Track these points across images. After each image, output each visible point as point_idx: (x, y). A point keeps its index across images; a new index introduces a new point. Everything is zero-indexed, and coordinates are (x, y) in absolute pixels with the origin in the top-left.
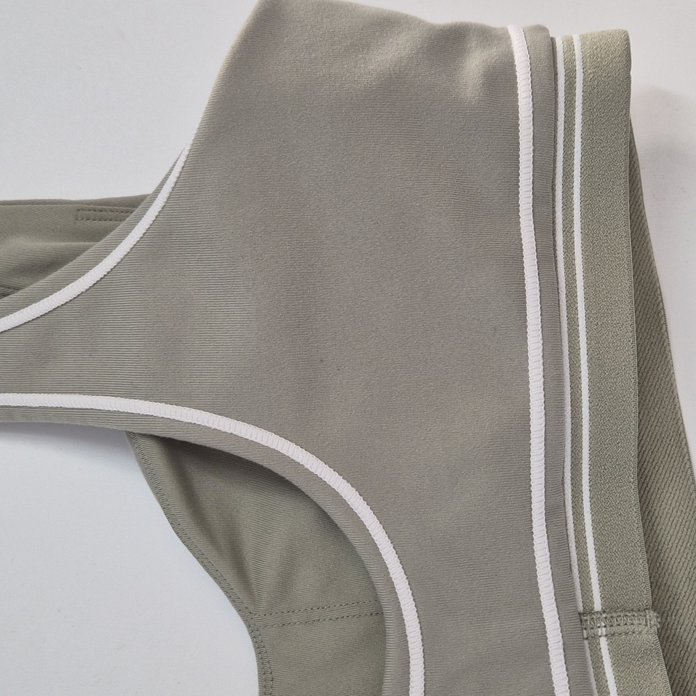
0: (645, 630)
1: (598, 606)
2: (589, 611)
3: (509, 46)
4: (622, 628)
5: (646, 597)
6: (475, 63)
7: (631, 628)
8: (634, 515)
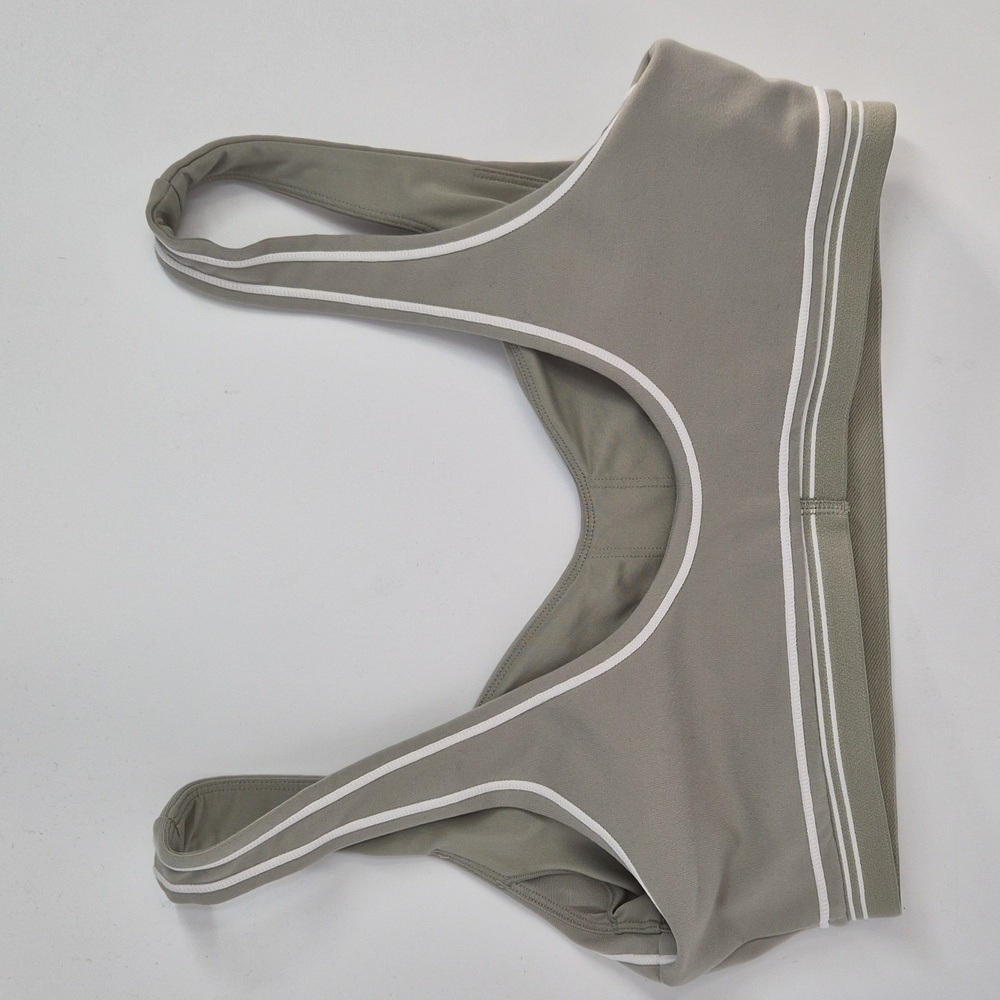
0: (840, 512)
1: (812, 495)
2: (805, 498)
3: (816, 105)
4: (826, 510)
5: (843, 493)
6: (793, 116)
7: (832, 510)
8: (844, 440)
